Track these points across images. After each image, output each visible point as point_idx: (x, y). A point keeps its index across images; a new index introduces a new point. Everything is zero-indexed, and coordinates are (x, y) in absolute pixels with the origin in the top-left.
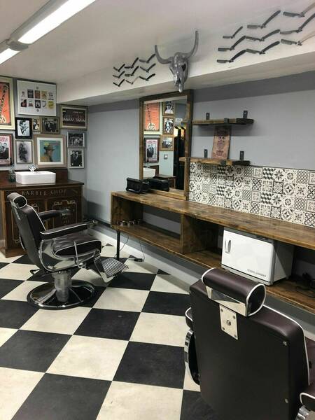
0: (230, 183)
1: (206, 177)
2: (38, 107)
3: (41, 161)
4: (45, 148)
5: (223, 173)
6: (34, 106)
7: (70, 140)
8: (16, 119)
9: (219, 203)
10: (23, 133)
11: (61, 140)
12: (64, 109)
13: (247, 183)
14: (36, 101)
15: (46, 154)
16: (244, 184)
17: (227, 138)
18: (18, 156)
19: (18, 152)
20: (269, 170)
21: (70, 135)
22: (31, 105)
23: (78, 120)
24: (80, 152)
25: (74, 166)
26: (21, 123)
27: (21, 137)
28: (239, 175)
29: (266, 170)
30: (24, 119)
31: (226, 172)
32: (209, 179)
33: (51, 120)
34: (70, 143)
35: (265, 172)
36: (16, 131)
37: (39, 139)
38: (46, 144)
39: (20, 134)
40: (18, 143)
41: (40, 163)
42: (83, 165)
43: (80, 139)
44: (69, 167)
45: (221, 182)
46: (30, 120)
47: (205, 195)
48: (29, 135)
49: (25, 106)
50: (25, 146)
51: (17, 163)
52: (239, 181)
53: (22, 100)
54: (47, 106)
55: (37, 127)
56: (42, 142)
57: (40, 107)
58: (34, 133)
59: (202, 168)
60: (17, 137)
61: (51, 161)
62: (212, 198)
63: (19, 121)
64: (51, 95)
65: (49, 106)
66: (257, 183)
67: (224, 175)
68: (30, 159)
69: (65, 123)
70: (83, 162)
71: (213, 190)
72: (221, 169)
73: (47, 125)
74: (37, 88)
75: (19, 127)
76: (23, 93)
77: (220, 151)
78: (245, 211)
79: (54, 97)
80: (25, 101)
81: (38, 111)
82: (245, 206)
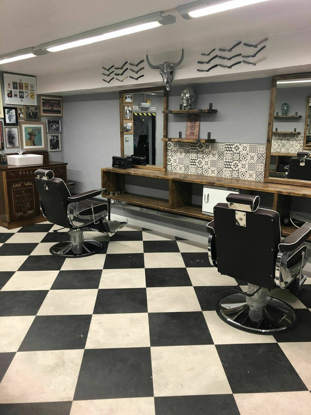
0: (200, 156)
1: (181, 153)
2: (22, 97)
3: (26, 145)
4: (29, 134)
5: (194, 149)
6: (18, 96)
7: (49, 126)
8: (4, 108)
9: (192, 171)
10: (10, 120)
11: (42, 126)
12: (43, 99)
13: (214, 155)
14: (20, 92)
15: (30, 139)
16: (211, 156)
17: (197, 123)
18: (7, 141)
19: (7, 138)
20: (230, 145)
21: (49, 122)
22: (16, 95)
23: (55, 109)
24: (57, 137)
25: (52, 149)
26: (8, 112)
27: (9, 124)
28: (207, 150)
29: (227, 145)
30: (10, 109)
31: (198, 148)
32: (183, 154)
33: (33, 109)
34: (49, 129)
35: (227, 146)
36: (4, 119)
37: (24, 126)
38: (30, 130)
39: (8, 121)
40: (7, 129)
41: (25, 147)
42: (60, 148)
43: (57, 126)
44: (49, 150)
45: (193, 156)
46: (16, 109)
47: (181, 166)
48: (15, 122)
49: (11, 96)
50: (12, 133)
51: (7, 148)
52: (208, 154)
53: (8, 91)
54: (29, 96)
55: (21, 115)
56: (26, 129)
57: (23, 98)
58: (19, 121)
59: (178, 145)
60: (6, 124)
61: (34, 145)
62: (187, 168)
63: (6, 110)
64: (32, 86)
65: (31, 96)
66: (221, 154)
67: (196, 150)
68: (17, 144)
69: (45, 111)
70: (60, 146)
71: (187, 162)
72: (194, 146)
73: (30, 113)
74: (21, 80)
75: (7, 116)
76: (9, 84)
77: (192, 133)
78: (213, 175)
79: (35, 88)
80: (11, 92)
81: (22, 101)
82: (213, 172)
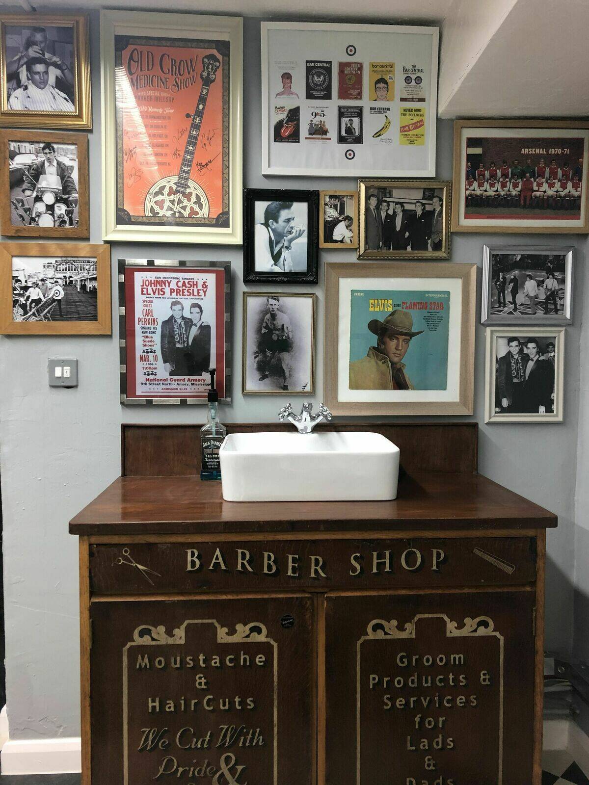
2: (350, 137)
4: (374, 326)
6: (333, 134)
7: (498, 288)
8: (251, 197)
11: (453, 287)
12: (472, 142)
15: (379, 351)
18: (252, 362)
19: (252, 347)
21: (500, 264)
22: (319, 131)
24: (545, 346)
26: (271, 216)
27: (268, 278)
34: (497, 304)
36: (248, 247)
37: (347, 286)
40: (255, 304)
41: (346, 394)
42: (558, 406)
43: (551, 283)
44: (488, 413)
46: (312, 198)
49: (294, 137)
50: (282, 319)
51: (247, 395)
53: (279, 109)
54: (394, 132)
55: (340, 231)
56: (360, 299)
57: (359, 140)
58: (328, 258)
60: (252, 276)
65: (403, 129)
68: (302, 377)
73: (392, 218)
75: (262, 235)
76: (287, 77)
79: (428, 88)
80: (294, 114)
81: (350, 155)
